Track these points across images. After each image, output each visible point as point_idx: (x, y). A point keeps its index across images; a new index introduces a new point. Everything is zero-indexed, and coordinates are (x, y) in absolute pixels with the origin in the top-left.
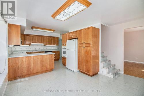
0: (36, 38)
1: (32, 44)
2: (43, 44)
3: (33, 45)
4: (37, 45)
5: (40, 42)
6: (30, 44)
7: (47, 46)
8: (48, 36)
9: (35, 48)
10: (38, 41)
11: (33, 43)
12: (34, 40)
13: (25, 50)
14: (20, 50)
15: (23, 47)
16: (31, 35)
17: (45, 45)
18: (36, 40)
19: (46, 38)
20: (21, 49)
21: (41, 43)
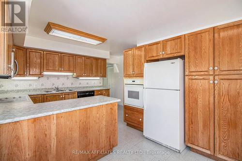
0: (57, 58)
1: (45, 73)
2: (71, 74)
3: (49, 77)
4: (58, 77)
5: (66, 69)
6: (41, 74)
7: (81, 78)
8: (84, 56)
9: (53, 84)
10: (61, 67)
11: (48, 70)
12: (51, 64)
13: (27, 87)
14: (15, 88)
15: (22, 82)
16: (43, 51)
17: (77, 77)
18: (57, 63)
19: (79, 60)
20: (16, 86)
21: (69, 71)
